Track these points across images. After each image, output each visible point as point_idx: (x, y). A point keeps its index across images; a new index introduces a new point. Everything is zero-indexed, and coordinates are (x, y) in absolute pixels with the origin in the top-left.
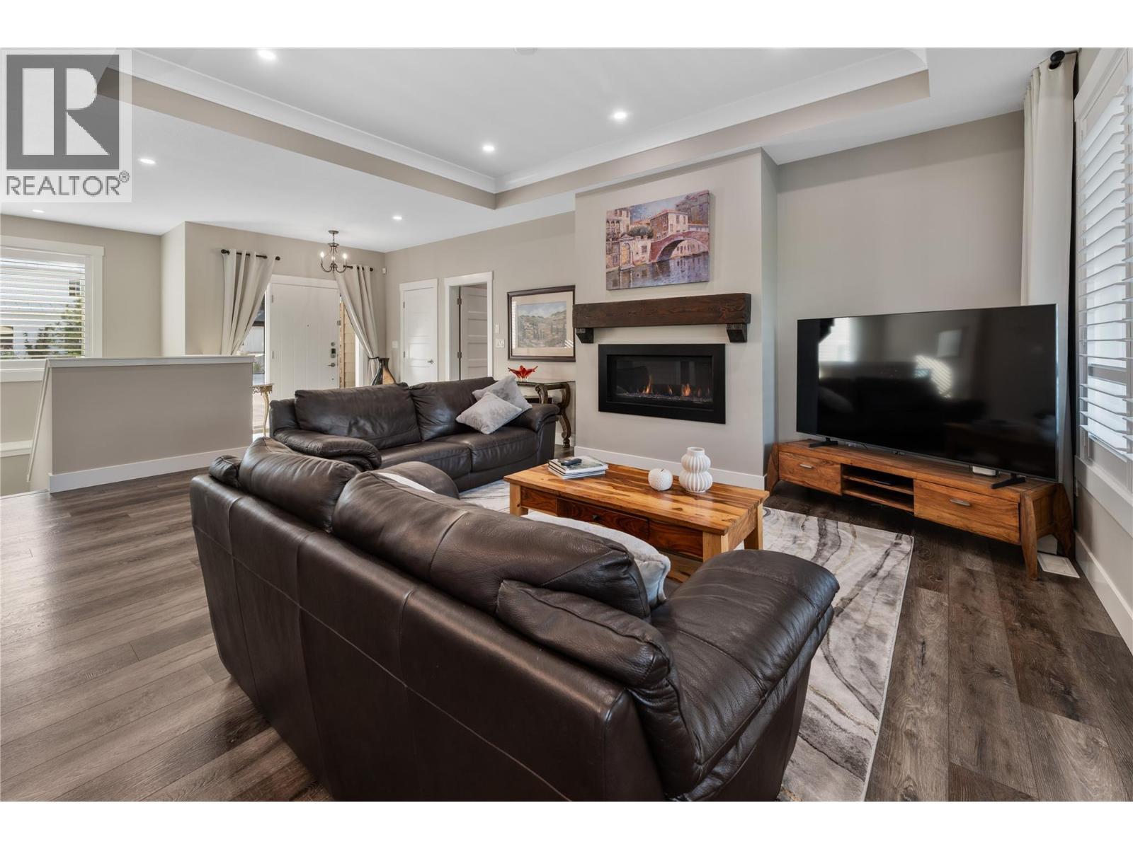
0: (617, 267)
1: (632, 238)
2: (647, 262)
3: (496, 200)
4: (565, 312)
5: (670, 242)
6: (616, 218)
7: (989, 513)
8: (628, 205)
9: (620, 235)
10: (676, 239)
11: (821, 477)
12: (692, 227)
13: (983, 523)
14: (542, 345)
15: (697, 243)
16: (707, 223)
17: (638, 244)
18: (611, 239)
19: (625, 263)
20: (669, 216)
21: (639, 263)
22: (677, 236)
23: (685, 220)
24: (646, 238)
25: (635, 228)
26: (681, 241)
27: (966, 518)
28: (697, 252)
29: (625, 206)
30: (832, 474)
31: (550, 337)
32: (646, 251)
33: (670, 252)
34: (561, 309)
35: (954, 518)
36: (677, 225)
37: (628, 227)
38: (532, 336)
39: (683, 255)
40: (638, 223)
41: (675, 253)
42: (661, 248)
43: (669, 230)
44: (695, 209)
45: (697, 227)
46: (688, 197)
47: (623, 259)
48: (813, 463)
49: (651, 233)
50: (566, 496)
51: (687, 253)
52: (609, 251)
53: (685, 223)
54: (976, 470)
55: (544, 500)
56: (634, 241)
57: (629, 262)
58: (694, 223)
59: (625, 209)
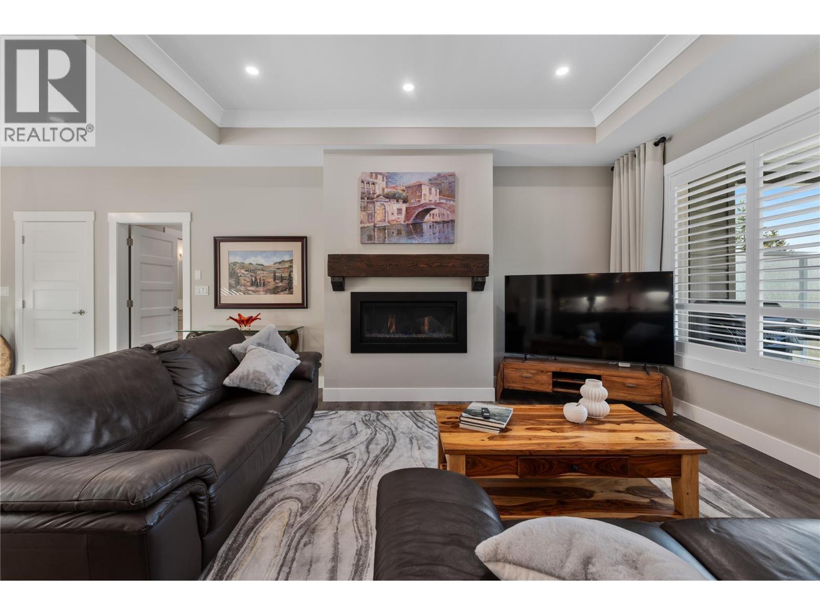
0: (372, 224)
1: (388, 200)
2: (402, 222)
3: (222, 134)
4: (291, 261)
5: (423, 209)
6: (371, 180)
7: (646, 389)
8: (385, 170)
9: (375, 196)
10: (428, 207)
11: (538, 382)
12: (443, 199)
13: (642, 396)
14: (262, 293)
15: (446, 212)
16: (454, 198)
17: (393, 206)
18: (366, 198)
19: (381, 221)
20: (423, 187)
21: (395, 222)
22: (430, 204)
23: (436, 192)
24: (401, 203)
25: (391, 191)
26: (433, 209)
27: (633, 394)
28: (446, 219)
29: (381, 172)
30: (546, 379)
31: (272, 285)
32: (401, 213)
33: (424, 217)
34: (287, 258)
35: (626, 395)
36: (429, 196)
37: (383, 190)
38: (249, 284)
39: (435, 220)
40: (394, 188)
41: (428, 218)
42: (415, 212)
43: (423, 198)
44: (445, 185)
45: (447, 200)
46: (439, 175)
47: (378, 217)
48: (532, 373)
49: (406, 199)
50: (539, 453)
51: (438, 219)
52: (364, 209)
53: (436, 195)
54: (620, 364)
55: (501, 463)
56: (389, 203)
57: (385, 221)
58: (444, 196)
59: (380, 174)
